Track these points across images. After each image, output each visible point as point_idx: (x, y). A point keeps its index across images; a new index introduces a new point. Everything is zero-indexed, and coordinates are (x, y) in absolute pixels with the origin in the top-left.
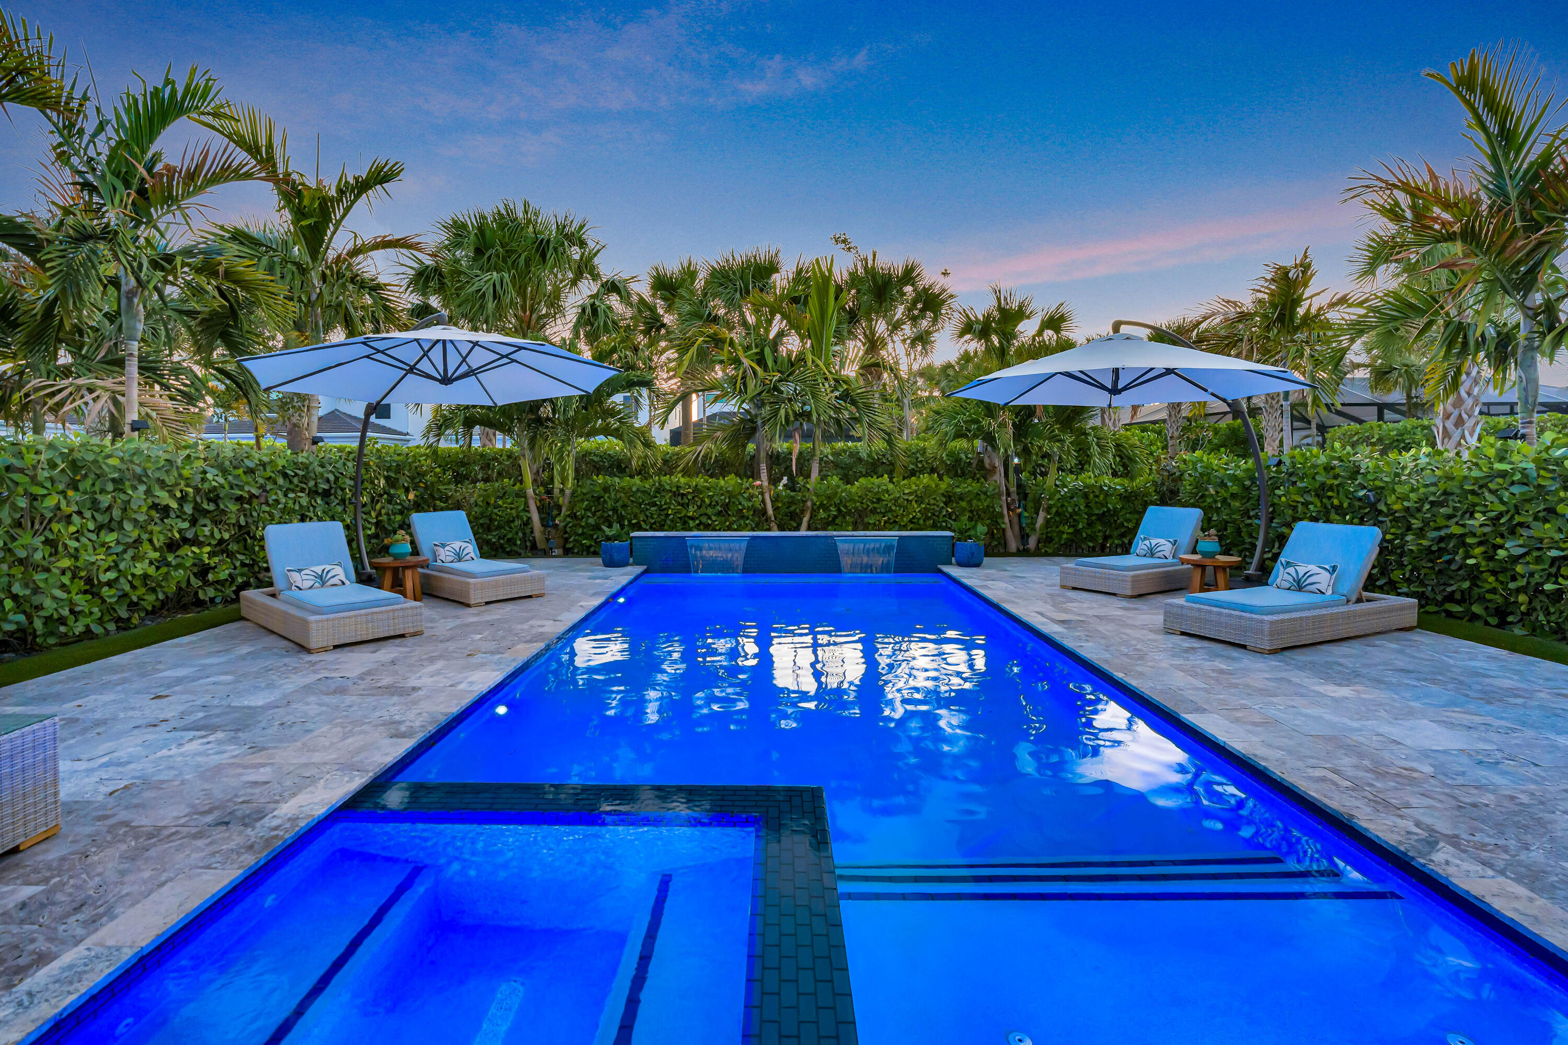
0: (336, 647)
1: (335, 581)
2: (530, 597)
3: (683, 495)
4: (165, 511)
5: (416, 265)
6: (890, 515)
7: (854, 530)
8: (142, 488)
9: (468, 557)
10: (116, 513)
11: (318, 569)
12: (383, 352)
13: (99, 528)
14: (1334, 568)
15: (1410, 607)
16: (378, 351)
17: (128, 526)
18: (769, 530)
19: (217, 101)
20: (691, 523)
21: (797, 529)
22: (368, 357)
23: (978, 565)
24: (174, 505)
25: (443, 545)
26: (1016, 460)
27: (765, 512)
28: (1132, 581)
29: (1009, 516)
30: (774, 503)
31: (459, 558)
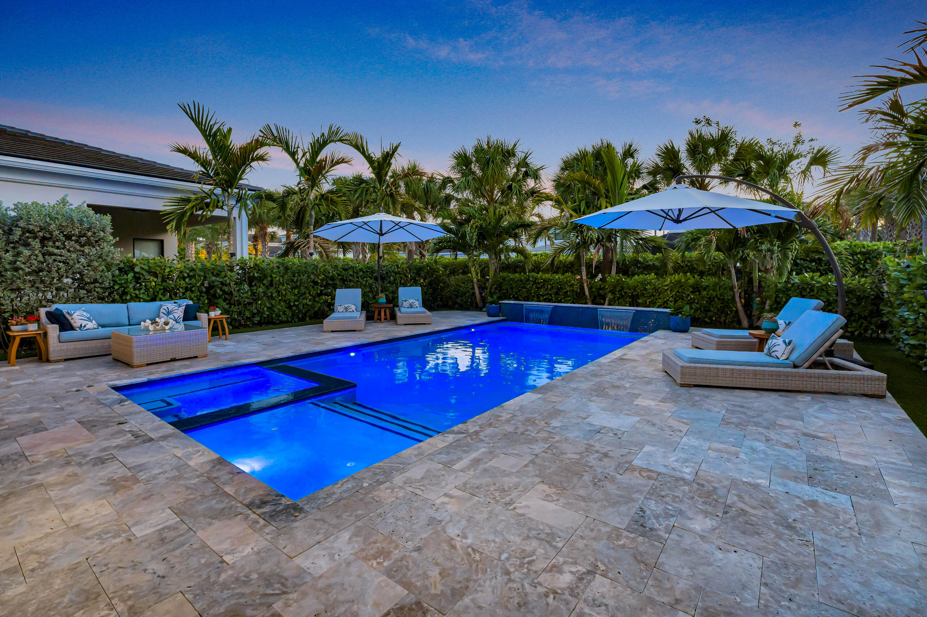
1: (351, 310)
2: (425, 324)
3: (538, 283)
4: (316, 283)
5: (441, 178)
6: (652, 298)
7: (630, 306)
8: (306, 275)
9: (415, 306)
10: (298, 283)
11: (346, 306)
13: (292, 288)
14: (790, 343)
15: (879, 379)
17: (302, 288)
18: (586, 303)
19: (341, 135)
20: (542, 298)
21: (603, 304)
23: (685, 331)
24: (319, 281)
25: (406, 301)
26: (738, 265)
27: (584, 294)
28: (717, 344)
29: (741, 302)
30: (590, 289)
31: (411, 306)
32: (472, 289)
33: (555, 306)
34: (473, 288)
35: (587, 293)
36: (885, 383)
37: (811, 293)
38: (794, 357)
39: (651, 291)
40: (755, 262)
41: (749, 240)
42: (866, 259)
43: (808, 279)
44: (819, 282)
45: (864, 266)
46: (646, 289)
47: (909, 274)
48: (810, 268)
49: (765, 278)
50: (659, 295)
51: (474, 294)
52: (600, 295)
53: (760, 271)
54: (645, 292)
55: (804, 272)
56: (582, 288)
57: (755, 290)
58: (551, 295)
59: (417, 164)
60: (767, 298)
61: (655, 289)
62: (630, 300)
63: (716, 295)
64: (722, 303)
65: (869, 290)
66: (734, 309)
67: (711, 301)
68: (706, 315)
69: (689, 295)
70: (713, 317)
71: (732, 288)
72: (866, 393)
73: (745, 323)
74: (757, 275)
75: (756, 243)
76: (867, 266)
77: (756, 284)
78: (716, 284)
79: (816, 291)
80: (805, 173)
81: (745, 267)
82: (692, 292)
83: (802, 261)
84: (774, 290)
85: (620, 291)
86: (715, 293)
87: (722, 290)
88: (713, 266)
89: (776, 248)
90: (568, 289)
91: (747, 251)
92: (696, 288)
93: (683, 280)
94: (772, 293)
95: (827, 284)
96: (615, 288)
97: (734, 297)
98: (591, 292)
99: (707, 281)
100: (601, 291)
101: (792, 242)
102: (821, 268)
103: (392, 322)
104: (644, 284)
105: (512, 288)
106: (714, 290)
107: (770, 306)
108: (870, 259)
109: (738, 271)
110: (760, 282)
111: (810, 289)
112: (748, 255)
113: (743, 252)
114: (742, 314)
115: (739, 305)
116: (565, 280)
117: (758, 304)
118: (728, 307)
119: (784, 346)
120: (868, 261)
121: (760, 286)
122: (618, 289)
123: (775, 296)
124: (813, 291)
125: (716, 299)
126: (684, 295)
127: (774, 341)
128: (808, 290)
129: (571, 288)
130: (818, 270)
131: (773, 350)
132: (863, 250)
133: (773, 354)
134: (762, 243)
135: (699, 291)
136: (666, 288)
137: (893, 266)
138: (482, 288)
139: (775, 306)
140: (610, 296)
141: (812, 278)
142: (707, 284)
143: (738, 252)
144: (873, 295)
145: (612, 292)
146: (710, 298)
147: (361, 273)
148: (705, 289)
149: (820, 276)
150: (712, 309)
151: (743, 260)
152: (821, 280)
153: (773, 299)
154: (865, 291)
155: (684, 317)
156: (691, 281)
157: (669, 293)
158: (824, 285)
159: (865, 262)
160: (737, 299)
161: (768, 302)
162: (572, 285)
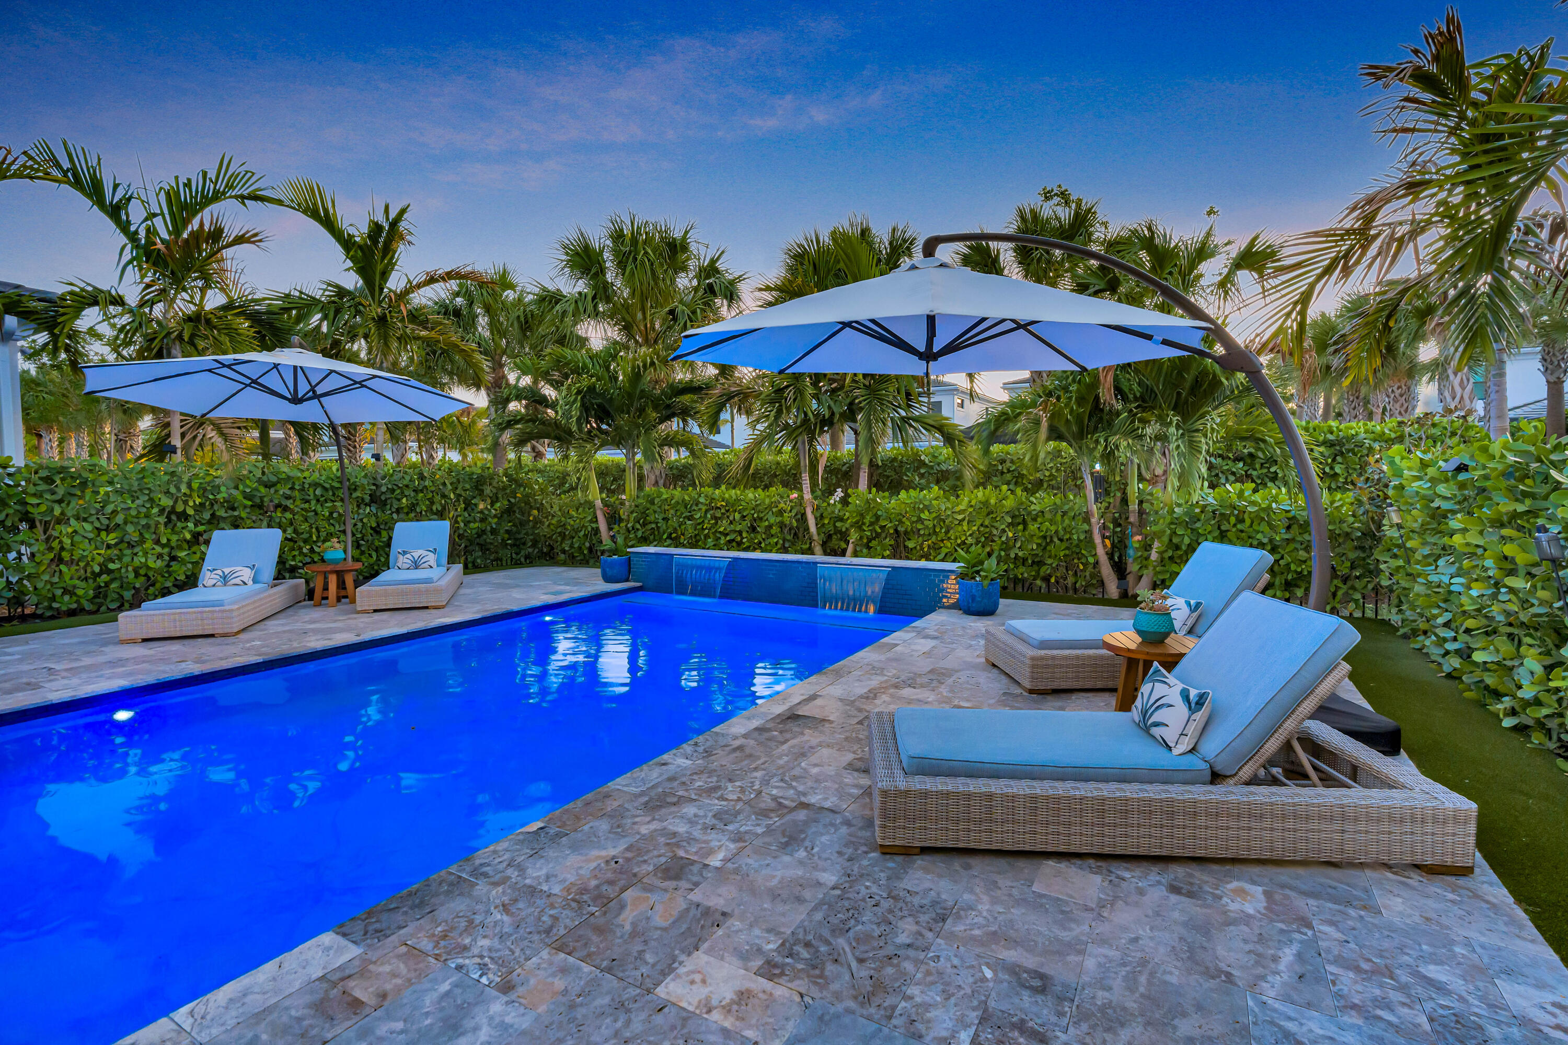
0: (144, 640)
2: (427, 608)
3: (717, 508)
6: (933, 541)
9: (426, 565)
10: (119, 519)
11: (227, 571)
12: (229, 367)
14: (1201, 702)
16: (224, 366)
20: (723, 540)
22: (210, 370)
24: (191, 512)
25: (405, 553)
26: (1098, 467)
27: (807, 529)
28: (1033, 666)
29: (1105, 546)
30: (820, 518)
31: (416, 565)
32: (591, 521)
33: (736, 559)
34: (595, 520)
35: (813, 529)
36: (1472, 829)
37: (1239, 526)
38: (1212, 747)
39: (930, 524)
40: (1132, 461)
41: (1118, 414)
42: (1336, 455)
43: (1234, 497)
44: (1253, 503)
45: (1332, 468)
46: (920, 520)
47: (1462, 486)
48: (1233, 474)
49: (1151, 494)
50: (947, 532)
51: (597, 531)
52: (838, 531)
53: (1141, 478)
54: (920, 526)
55: (1223, 481)
56: (803, 517)
57: (1132, 519)
58: (740, 533)
59: (510, 268)
60: (1158, 535)
61: (940, 519)
62: (892, 542)
63: (1056, 532)
64: (1067, 548)
65: (1351, 519)
66: (1091, 560)
67: (1047, 544)
68: (1038, 572)
69: (1004, 531)
70: (1050, 576)
71: (1087, 519)
72: (1418, 859)
73: (1113, 589)
74: (1134, 487)
75: (1133, 422)
76: (1338, 469)
77: (1134, 506)
78: (1055, 509)
79: (1248, 522)
80: (1225, 285)
81: (1113, 472)
82: (1009, 525)
83: (1220, 460)
84: (1168, 519)
85: (871, 524)
86: (1053, 528)
87: (1067, 522)
88: (1058, 470)
89: (1172, 430)
90: (772, 520)
91: (1113, 439)
92: (1020, 519)
93: (993, 501)
94: (1162, 525)
95: (1269, 507)
96: (862, 516)
97: (1089, 533)
98: (820, 525)
99: (1042, 501)
100: (838, 524)
101: (1202, 416)
102: (1255, 473)
103: (344, 606)
104: (917, 508)
105: (666, 519)
106: (1052, 522)
107: (1161, 553)
108: (1342, 454)
109: (1099, 481)
110: (1141, 502)
111: (1237, 517)
112: (1117, 447)
113: (1106, 440)
114: (1107, 571)
115: (1101, 551)
116: (767, 501)
117: (1137, 549)
118: (1079, 556)
119: (1181, 709)
120: (1339, 459)
121: (1141, 512)
122: (868, 519)
123: (1168, 532)
124: (1243, 521)
125: (1056, 540)
126: (995, 532)
127: (1160, 689)
128: (1233, 520)
129: (779, 519)
130: (1249, 476)
131: (1155, 718)
132: (1330, 437)
133: (1155, 731)
134: (1145, 422)
135: (1024, 523)
136: (960, 517)
137: (1410, 469)
138: (613, 519)
139: (1170, 553)
140: (854, 536)
141: (1240, 495)
142: (1038, 508)
143: (1097, 442)
144: (1358, 529)
145: (859, 526)
146: (1044, 537)
147: (318, 492)
148: (1035, 520)
149: (1255, 491)
150: (1049, 561)
151: (1108, 457)
152: (1257, 497)
153: (1166, 539)
154: (1342, 521)
155: (986, 582)
156: (1009, 503)
157: (965, 528)
158: (1264, 510)
159: (1334, 460)
160: (1097, 539)
161: (1156, 544)
162: (781, 513)
